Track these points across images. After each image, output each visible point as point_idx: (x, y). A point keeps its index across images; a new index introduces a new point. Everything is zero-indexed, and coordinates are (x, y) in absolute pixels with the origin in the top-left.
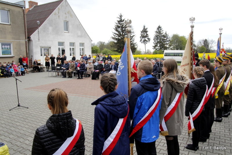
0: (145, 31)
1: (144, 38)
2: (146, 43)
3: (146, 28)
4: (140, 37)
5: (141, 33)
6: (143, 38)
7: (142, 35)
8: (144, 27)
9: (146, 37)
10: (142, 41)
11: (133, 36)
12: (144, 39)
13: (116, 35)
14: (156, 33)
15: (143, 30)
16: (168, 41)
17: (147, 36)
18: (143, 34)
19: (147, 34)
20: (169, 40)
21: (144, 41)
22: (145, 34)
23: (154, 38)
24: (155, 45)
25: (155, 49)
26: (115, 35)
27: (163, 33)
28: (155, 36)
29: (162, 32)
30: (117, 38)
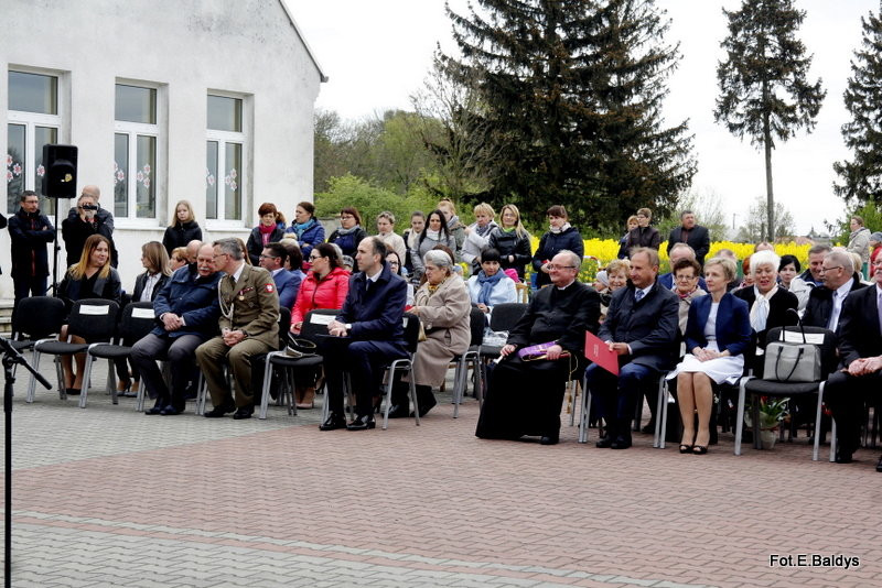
0: (768, 9)
1: (765, 78)
2: (783, 134)
4: (722, 73)
5: (734, 29)
6: (748, 83)
7: (740, 47)
9: (779, 75)
10: (740, 108)
11: (653, 60)
12: (757, 95)
13: (487, 45)
17: (791, 65)
18: (753, 43)
19: (794, 48)
21: (753, 116)
22: (773, 40)
23: (854, 86)
24: (862, 155)
25: (863, 196)
26: (472, 41)
28: (864, 64)
30: (493, 67)
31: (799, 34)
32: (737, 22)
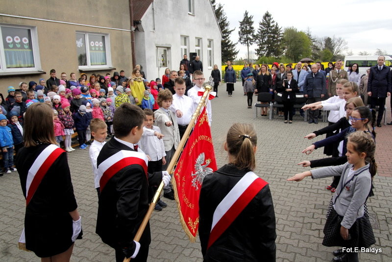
0: (247, 21)
1: (247, 34)
3: (249, 16)
4: (239, 33)
5: (241, 25)
6: (244, 35)
7: (243, 28)
8: (246, 14)
9: (250, 33)
10: (243, 39)
12: (245, 37)
14: (261, 26)
15: (244, 20)
16: (280, 41)
17: (252, 31)
18: (245, 27)
19: (252, 28)
20: (282, 39)
21: (245, 41)
22: (248, 27)
24: (259, 47)
25: (259, 55)
27: (273, 26)
28: (259, 31)
29: (271, 25)
31: (252, 26)
32: (242, 24)
